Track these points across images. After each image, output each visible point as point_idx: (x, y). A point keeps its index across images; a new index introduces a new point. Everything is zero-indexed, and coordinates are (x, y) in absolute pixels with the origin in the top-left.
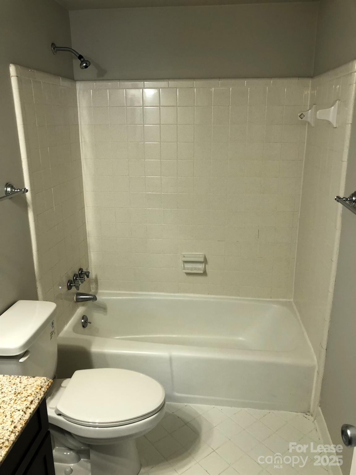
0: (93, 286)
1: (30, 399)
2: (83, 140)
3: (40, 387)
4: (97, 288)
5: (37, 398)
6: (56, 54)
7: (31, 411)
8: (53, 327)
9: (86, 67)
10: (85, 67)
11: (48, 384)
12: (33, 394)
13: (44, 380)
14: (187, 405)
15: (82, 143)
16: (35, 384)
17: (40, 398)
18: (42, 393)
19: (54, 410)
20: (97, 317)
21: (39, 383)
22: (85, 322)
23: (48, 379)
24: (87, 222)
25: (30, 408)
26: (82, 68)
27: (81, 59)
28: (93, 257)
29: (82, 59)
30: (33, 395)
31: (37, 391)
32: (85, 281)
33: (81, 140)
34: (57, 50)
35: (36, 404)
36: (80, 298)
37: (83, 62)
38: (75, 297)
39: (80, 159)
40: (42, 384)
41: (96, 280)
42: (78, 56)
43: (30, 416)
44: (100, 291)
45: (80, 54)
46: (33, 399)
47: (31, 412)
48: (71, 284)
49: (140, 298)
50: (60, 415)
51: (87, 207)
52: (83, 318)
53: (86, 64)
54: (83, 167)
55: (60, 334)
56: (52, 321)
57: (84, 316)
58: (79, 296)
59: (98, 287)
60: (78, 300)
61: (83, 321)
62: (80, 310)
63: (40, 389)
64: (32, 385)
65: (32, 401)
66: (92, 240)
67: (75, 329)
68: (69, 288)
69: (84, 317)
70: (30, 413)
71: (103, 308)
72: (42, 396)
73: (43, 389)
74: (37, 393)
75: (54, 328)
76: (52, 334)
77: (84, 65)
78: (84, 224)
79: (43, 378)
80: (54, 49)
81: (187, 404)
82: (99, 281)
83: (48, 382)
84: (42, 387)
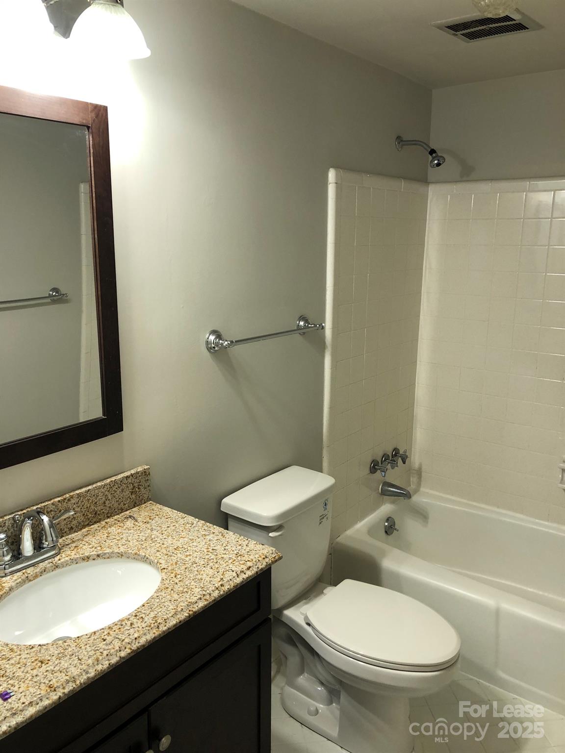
0: (414, 479)
1: (249, 564)
2: (427, 267)
3: (264, 557)
4: (419, 484)
5: (257, 566)
6: (401, 150)
7: (245, 576)
8: (325, 509)
9: (438, 165)
10: (436, 165)
11: (275, 556)
12: (254, 560)
13: (272, 550)
14: (517, 699)
15: (426, 270)
16: (261, 551)
17: (260, 568)
18: (265, 564)
19: (303, 617)
20: (410, 526)
21: (265, 552)
22: (390, 528)
23: (277, 552)
24: (418, 383)
25: (245, 574)
26: (433, 167)
27: (432, 154)
28: (420, 436)
29: (434, 155)
30: (254, 562)
31: (260, 559)
32: (397, 466)
33: (426, 266)
34: (403, 145)
35: (253, 572)
36: (390, 490)
37: (435, 159)
38: (381, 487)
39: (420, 292)
40: (268, 554)
41: (419, 473)
42: (429, 150)
43: (242, 582)
44: (422, 489)
45: (432, 148)
46: (251, 565)
47: (245, 578)
48: (376, 466)
49: (480, 513)
50: (309, 624)
51: (420, 362)
52: (387, 520)
53: (439, 160)
54: (423, 304)
55: (349, 531)
56: (324, 499)
57: (390, 517)
58: (388, 487)
59: (422, 483)
60: (384, 493)
61: (386, 524)
62: (386, 508)
63: (264, 558)
64: (258, 552)
65: (250, 567)
66: (421, 412)
67: (371, 531)
68: (372, 471)
69: (390, 519)
70: (243, 579)
71: (422, 515)
72: (263, 566)
73: (267, 560)
74: (259, 561)
75: (326, 511)
76: (323, 518)
77: (436, 162)
78: (412, 385)
79: (272, 548)
80: (399, 143)
81: (517, 697)
82: (423, 474)
83: (276, 554)
84: (266, 557)
